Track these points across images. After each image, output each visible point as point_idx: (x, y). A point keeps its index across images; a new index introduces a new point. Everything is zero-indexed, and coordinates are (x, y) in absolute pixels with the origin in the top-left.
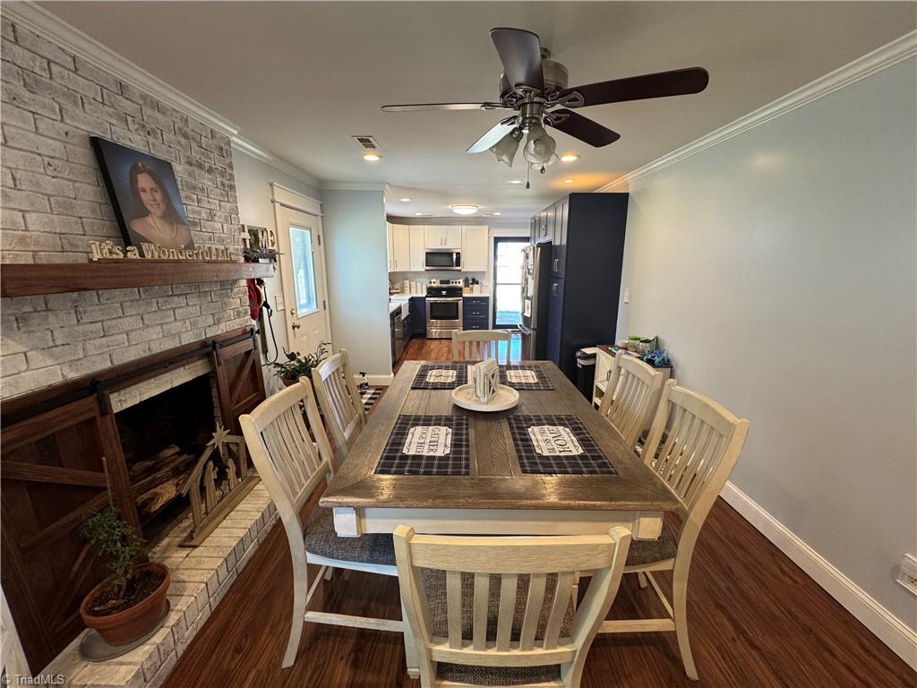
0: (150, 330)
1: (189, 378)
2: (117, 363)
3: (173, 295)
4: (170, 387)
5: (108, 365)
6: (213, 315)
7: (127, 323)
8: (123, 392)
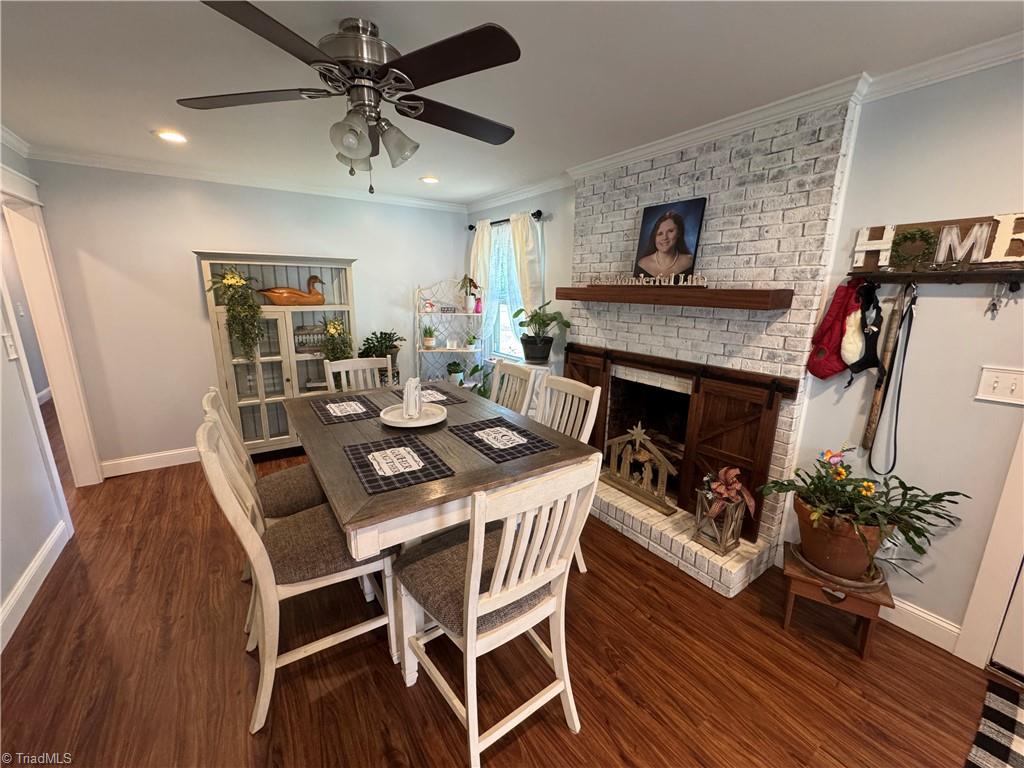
0: (655, 338)
1: (678, 390)
2: (630, 350)
3: (681, 316)
4: (659, 386)
5: (624, 349)
6: (725, 345)
7: (639, 328)
8: (628, 369)
